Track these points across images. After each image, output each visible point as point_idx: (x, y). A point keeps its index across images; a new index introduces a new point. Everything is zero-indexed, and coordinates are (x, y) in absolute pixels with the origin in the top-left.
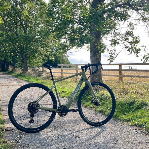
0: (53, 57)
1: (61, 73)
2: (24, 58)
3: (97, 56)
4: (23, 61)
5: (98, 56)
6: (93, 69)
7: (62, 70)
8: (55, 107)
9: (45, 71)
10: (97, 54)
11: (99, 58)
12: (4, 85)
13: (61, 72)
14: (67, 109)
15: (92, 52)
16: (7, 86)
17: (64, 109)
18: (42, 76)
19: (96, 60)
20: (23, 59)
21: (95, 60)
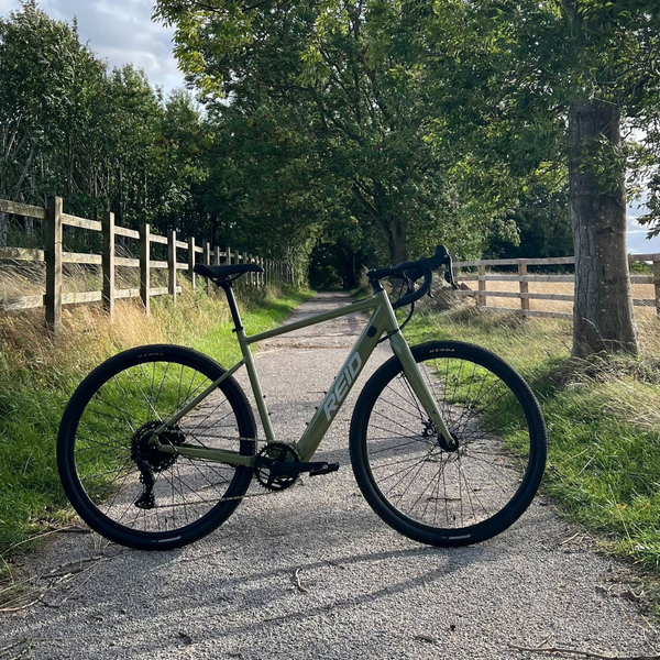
0: (513, 224)
1: (518, 295)
2: (394, 237)
3: (599, 220)
4: (392, 249)
5: (606, 219)
6: (584, 279)
7: (524, 285)
8: (247, 447)
9: (464, 287)
10: (600, 209)
11: (610, 230)
12: (286, 346)
13: (519, 292)
14: (297, 459)
15: (576, 201)
16: (295, 346)
17: (281, 458)
18: (446, 307)
19: (594, 236)
20: (391, 238)
21: (591, 238)
